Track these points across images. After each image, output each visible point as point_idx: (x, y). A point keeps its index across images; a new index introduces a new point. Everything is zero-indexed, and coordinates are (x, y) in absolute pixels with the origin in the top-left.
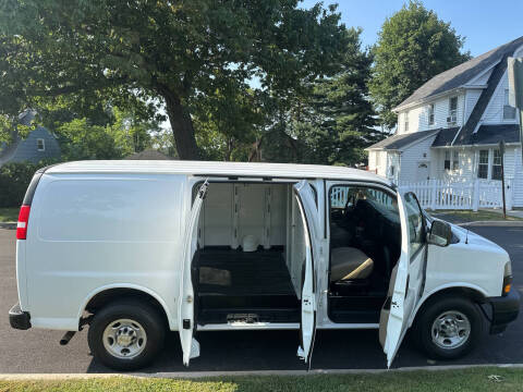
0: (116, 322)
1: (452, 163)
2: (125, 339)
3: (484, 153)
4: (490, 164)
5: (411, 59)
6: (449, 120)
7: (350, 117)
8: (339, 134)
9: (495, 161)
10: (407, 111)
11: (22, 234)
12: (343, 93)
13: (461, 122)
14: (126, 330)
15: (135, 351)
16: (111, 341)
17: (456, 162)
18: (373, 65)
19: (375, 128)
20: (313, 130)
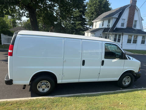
0: (41, 82)
1: (107, 37)
2: (44, 86)
3: (116, 35)
4: (117, 38)
5: (97, 7)
6: (108, 25)
7: (80, 22)
8: (77, 27)
9: (119, 38)
10: (96, 22)
11: (11, 54)
12: (78, 15)
13: (111, 26)
14: (44, 84)
15: (46, 90)
16: (39, 87)
17: (108, 37)
18: (86, 8)
19: (86, 26)
20: (70, 25)
